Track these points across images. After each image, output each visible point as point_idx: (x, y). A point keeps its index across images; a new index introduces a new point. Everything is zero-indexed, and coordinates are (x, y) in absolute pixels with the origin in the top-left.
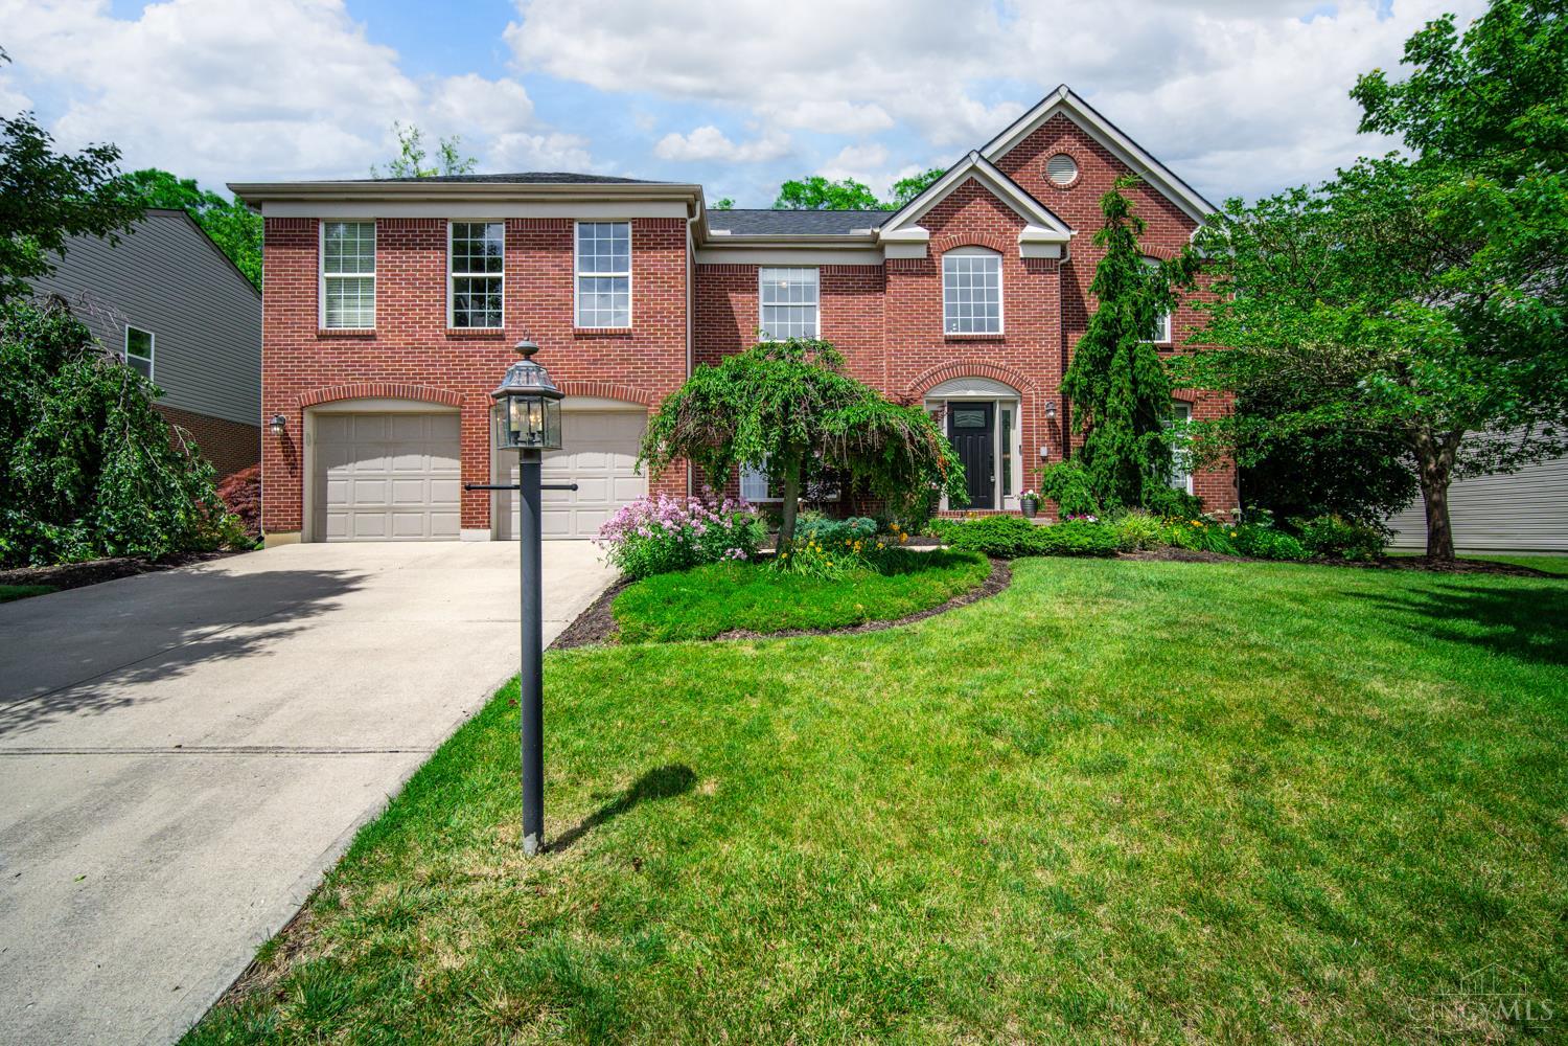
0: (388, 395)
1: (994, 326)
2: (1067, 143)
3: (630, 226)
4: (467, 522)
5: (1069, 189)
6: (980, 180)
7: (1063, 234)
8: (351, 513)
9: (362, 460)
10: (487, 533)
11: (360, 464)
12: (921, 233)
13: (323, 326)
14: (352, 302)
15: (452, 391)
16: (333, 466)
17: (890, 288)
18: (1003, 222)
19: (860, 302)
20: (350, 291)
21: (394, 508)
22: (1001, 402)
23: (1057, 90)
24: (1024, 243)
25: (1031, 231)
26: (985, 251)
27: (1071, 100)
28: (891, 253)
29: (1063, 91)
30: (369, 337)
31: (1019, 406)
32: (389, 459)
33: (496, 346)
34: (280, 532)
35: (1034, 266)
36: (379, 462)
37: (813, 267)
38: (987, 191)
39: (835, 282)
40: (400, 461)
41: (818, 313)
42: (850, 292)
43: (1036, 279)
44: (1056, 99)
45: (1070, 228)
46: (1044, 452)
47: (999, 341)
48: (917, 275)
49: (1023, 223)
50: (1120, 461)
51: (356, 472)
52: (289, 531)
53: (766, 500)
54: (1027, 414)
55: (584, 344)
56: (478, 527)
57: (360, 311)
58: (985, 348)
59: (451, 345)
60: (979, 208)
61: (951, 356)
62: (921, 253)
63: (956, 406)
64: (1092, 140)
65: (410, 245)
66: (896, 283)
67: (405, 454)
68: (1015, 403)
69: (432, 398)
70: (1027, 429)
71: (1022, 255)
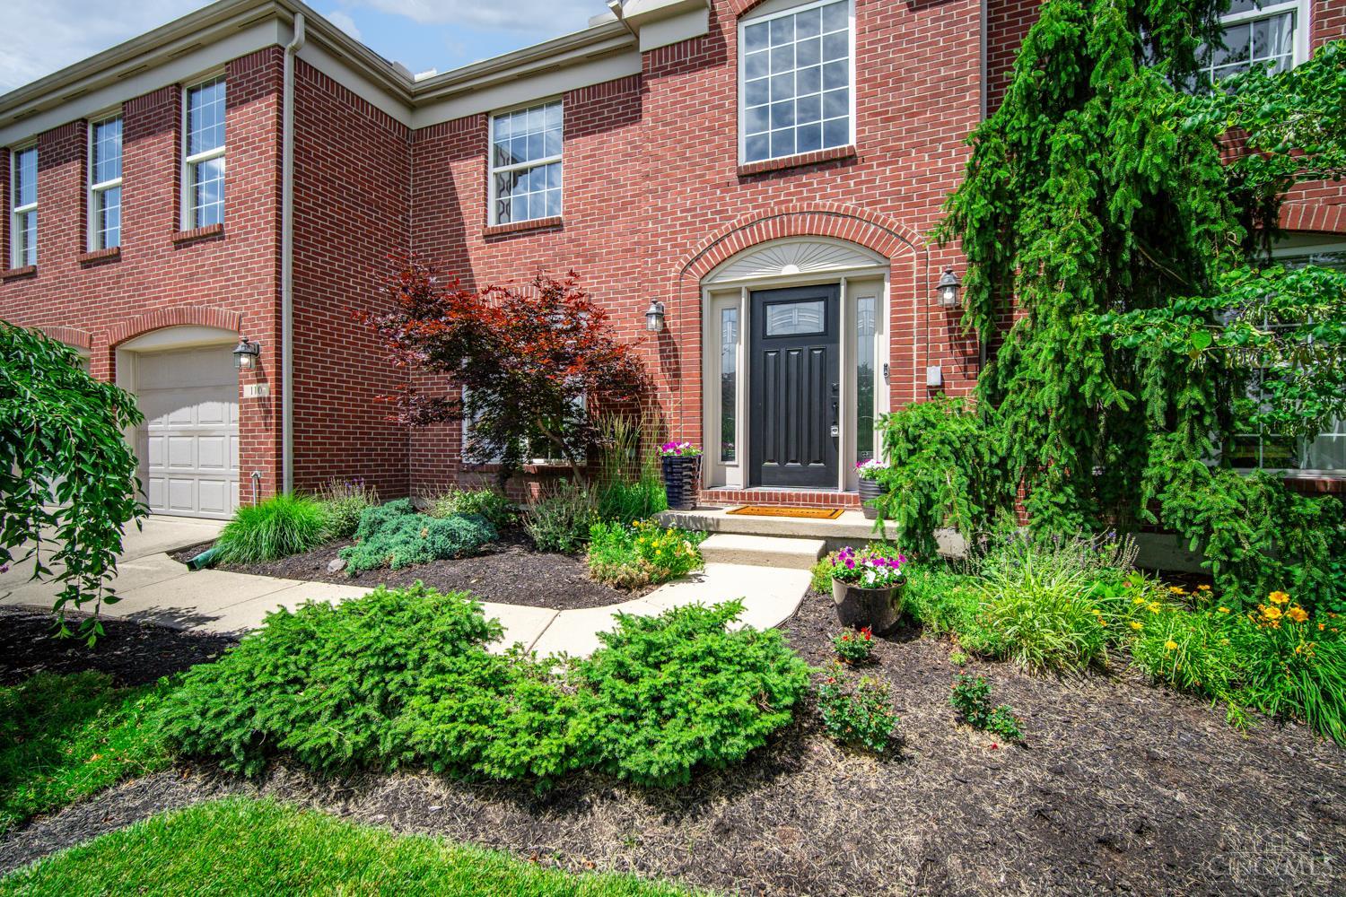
1: (837, 133)
15: (84, 329)
22: (849, 283)
28: (646, 42)
30: (32, 275)
31: (887, 285)
33: (115, 269)
37: (556, 101)
39: (584, 115)
46: (933, 376)
47: (848, 160)
48: (692, 68)
50: (1063, 400)
54: (900, 299)
55: (183, 255)
58: (814, 179)
59: (84, 274)
61: (747, 204)
62: (698, 28)
63: (762, 298)
65: (58, 160)
66: (659, 94)
68: (879, 280)
69: (71, 340)
70: (900, 331)
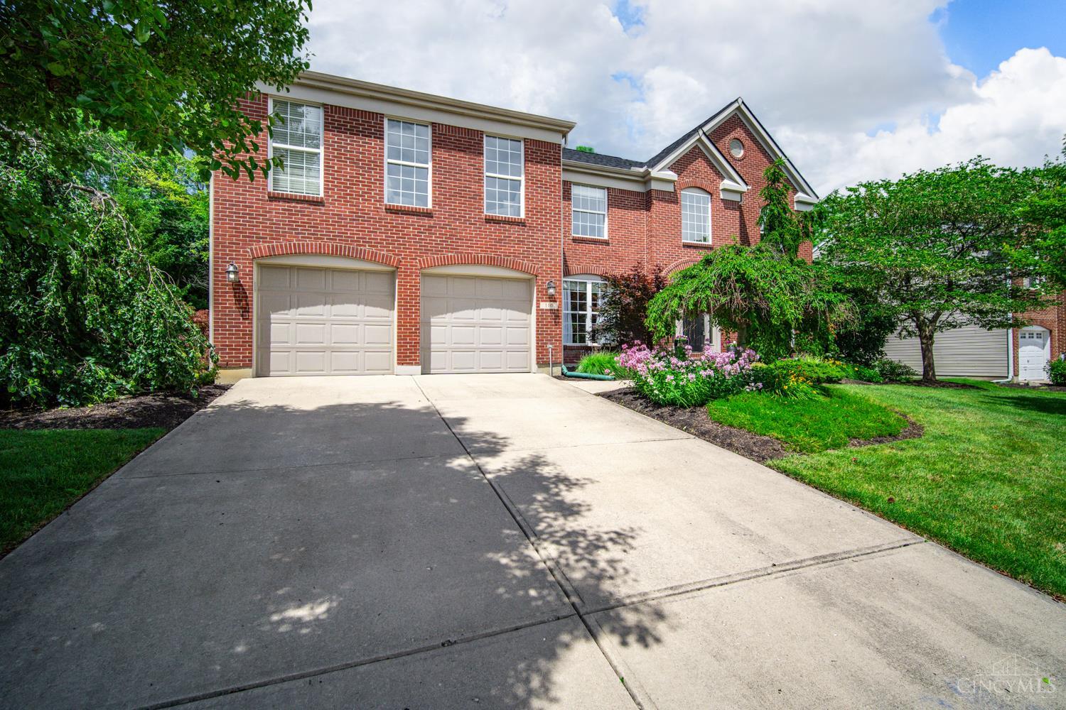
0: (336, 253)
1: (706, 239)
2: (739, 133)
3: (522, 144)
4: (404, 359)
5: (740, 161)
6: (701, 148)
7: (743, 188)
8: (293, 351)
9: (304, 306)
10: (419, 368)
11: (301, 310)
12: (671, 175)
13: (270, 189)
14: (296, 171)
15: (391, 254)
16: (276, 310)
17: (654, 208)
18: (713, 176)
19: (631, 215)
20: (295, 162)
21: (333, 348)
23: (737, 100)
24: (724, 190)
25: (727, 183)
26: (702, 192)
27: (743, 107)
28: (655, 186)
29: (740, 101)
30: (317, 203)
32: (328, 307)
33: (426, 220)
34: (230, 368)
35: (728, 204)
36: (319, 309)
37: (603, 188)
38: (705, 155)
39: (617, 200)
40: (338, 309)
41: (606, 219)
42: (625, 207)
43: (729, 212)
44: (736, 105)
45: (747, 185)
48: (668, 202)
49: (722, 178)
51: (298, 317)
52: (240, 367)
53: (570, 344)
55: (493, 227)
56: (412, 364)
57: (304, 179)
59: (390, 217)
60: (699, 164)
61: (685, 255)
62: (670, 188)
64: (751, 133)
65: (354, 131)
66: (657, 206)
67: (342, 303)
69: (373, 259)
71: (722, 197)
